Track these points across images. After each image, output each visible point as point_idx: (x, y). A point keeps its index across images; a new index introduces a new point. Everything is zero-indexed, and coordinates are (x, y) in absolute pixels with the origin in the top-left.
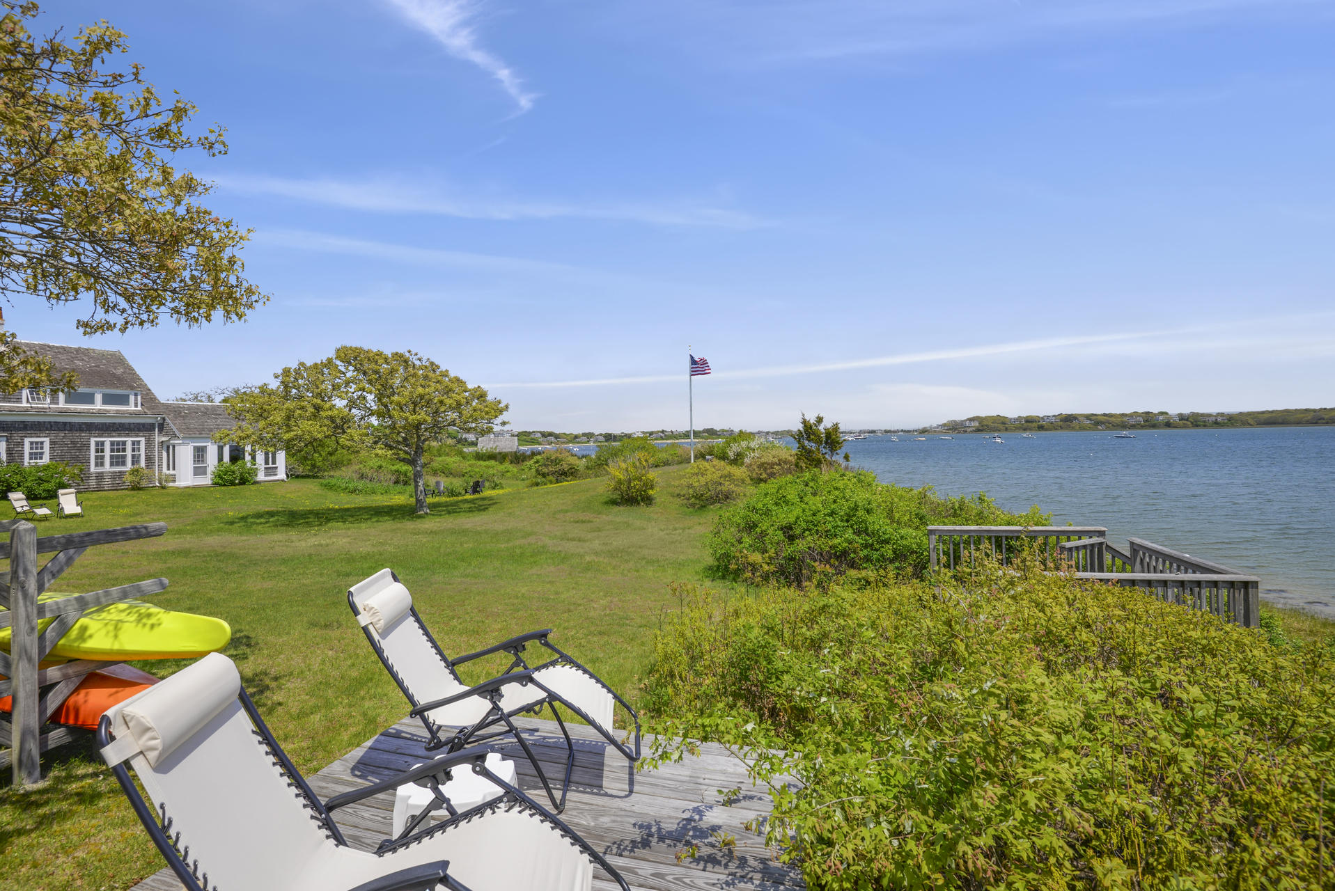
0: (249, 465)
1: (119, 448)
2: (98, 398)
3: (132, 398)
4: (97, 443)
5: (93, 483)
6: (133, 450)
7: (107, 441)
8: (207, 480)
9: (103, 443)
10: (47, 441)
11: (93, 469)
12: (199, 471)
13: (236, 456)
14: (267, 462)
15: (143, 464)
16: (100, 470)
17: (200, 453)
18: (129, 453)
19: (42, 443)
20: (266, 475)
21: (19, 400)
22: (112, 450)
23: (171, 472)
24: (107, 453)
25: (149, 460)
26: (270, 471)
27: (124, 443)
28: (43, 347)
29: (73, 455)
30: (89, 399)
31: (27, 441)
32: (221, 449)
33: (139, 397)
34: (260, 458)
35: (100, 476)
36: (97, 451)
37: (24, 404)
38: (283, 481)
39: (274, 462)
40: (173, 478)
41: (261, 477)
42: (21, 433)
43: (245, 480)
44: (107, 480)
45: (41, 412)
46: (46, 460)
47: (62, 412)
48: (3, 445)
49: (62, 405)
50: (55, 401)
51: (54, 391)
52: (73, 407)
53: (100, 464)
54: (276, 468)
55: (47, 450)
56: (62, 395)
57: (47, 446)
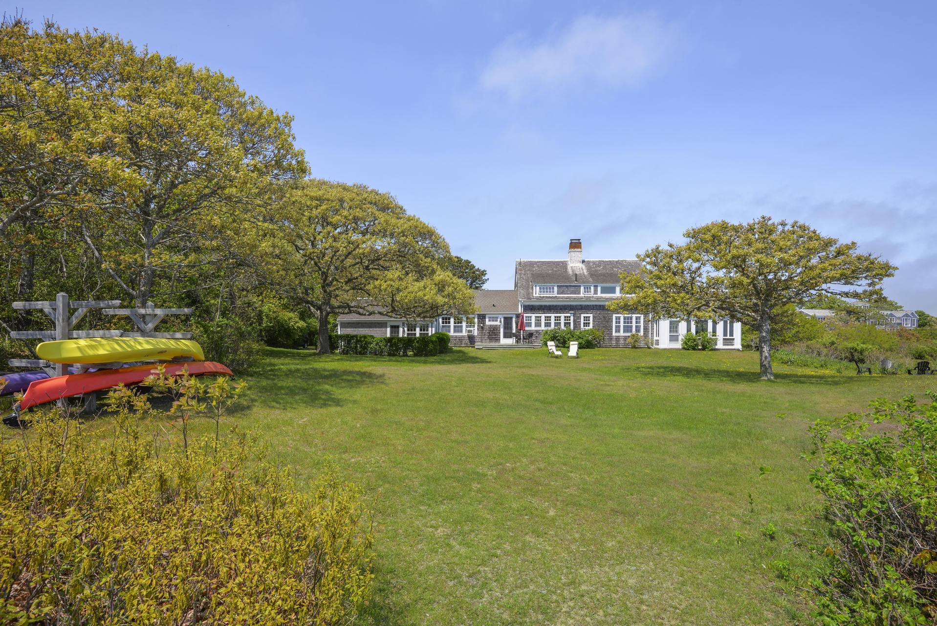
0: (710, 336)
1: (628, 320)
2: (618, 289)
4: (616, 317)
5: (614, 342)
6: (637, 322)
7: (622, 316)
8: (678, 345)
9: (619, 318)
10: (591, 315)
11: (614, 334)
12: (674, 338)
13: (701, 327)
14: (725, 334)
15: (642, 333)
16: (618, 334)
17: (674, 327)
18: (634, 324)
19: (589, 317)
20: (724, 345)
21: (579, 293)
22: (625, 322)
23: (657, 338)
24: (622, 324)
25: (646, 329)
26: (728, 341)
27: (631, 318)
28: (600, 262)
29: (604, 323)
30: (613, 290)
31: (582, 316)
32: (689, 323)
34: (720, 327)
35: (618, 338)
36: (616, 323)
37: (582, 295)
38: (738, 350)
39: (731, 334)
40: (657, 342)
41: (720, 345)
42: (580, 312)
43: (707, 346)
44: (622, 341)
45: (588, 299)
46: (591, 327)
47: (598, 299)
48: (572, 318)
49: (599, 294)
50: (596, 292)
51: (596, 287)
52: (604, 295)
53: (618, 331)
54: (734, 339)
55: (591, 321)
56: (599, 289)
57: (591, 319)
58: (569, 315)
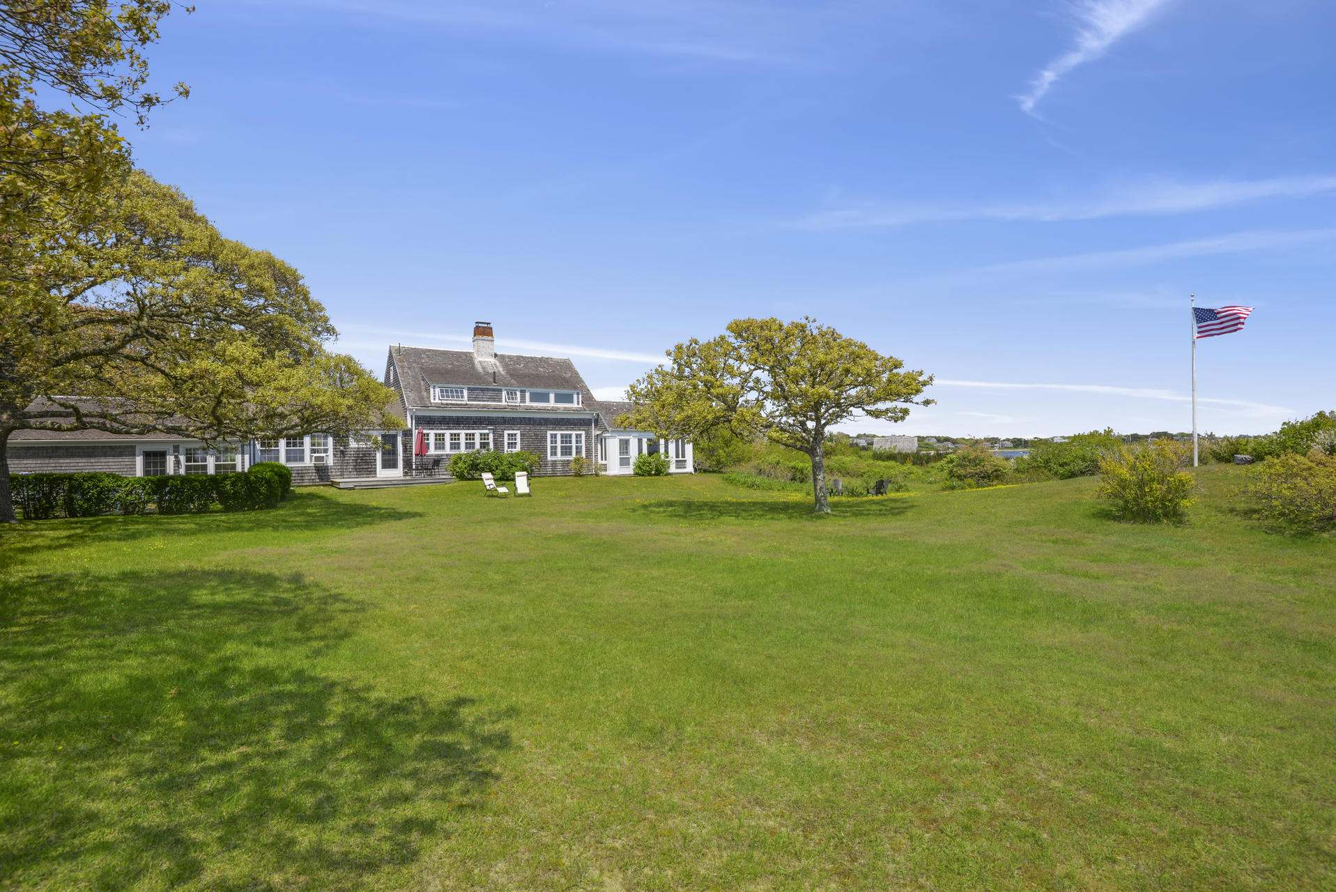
0: (663, 457)
1: (566, 439)
2: (552, 397)
3: (575, 396)
4: (552, 435)
5: (549, 469)
6: (577, 442)
7: (559, 433)
8: (630, 470)
9: (556, 435)
10: (518, 432)
11: (549, 458)
12: (624, 462)
13: (653, 448)
14: (677, 456)
15: (584, 455)
16: (554, 458)
17: (624, 445)
18: (574, 444)
19: (515, 435)
20: (677, 468)
21: (500, 400)
22: (562, 442)
23: (604, 462)
24: (559, 445)
25: (588, 450)
26: (681, 464)
27: (570, 436)
28: (518, 357)
29: (536, 445)
30: (545, 398)
31: (506, 433)
32: (640, 441)
33: (580, 396)
34: (672, 447)
35: (554, 463)
36: (552, 443)
37: (504, 403)
38: (691, 473)
39: (683, 456)
40: (605, 468)
41: (673, 469)
42: (502, 427)
43: (660, 471)
44: (559, 468)
45: (514, 408)
46: (518, 448)
47: (528, 409)
48: (491, 436)
49: (528, 403)
50: (523, 400)
51: (523, 392)
52: (535, 404)
53: (554, 453)
54: (685, 461)
55: (518, 441)
56: (527, 395)
57: (518, 437)
58: (487, 431)
